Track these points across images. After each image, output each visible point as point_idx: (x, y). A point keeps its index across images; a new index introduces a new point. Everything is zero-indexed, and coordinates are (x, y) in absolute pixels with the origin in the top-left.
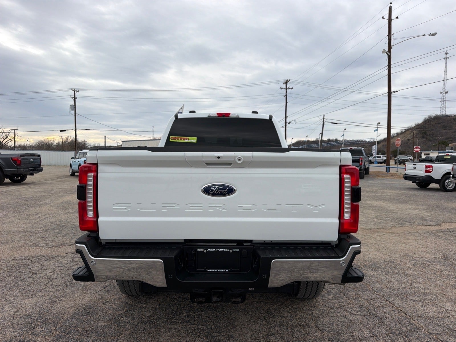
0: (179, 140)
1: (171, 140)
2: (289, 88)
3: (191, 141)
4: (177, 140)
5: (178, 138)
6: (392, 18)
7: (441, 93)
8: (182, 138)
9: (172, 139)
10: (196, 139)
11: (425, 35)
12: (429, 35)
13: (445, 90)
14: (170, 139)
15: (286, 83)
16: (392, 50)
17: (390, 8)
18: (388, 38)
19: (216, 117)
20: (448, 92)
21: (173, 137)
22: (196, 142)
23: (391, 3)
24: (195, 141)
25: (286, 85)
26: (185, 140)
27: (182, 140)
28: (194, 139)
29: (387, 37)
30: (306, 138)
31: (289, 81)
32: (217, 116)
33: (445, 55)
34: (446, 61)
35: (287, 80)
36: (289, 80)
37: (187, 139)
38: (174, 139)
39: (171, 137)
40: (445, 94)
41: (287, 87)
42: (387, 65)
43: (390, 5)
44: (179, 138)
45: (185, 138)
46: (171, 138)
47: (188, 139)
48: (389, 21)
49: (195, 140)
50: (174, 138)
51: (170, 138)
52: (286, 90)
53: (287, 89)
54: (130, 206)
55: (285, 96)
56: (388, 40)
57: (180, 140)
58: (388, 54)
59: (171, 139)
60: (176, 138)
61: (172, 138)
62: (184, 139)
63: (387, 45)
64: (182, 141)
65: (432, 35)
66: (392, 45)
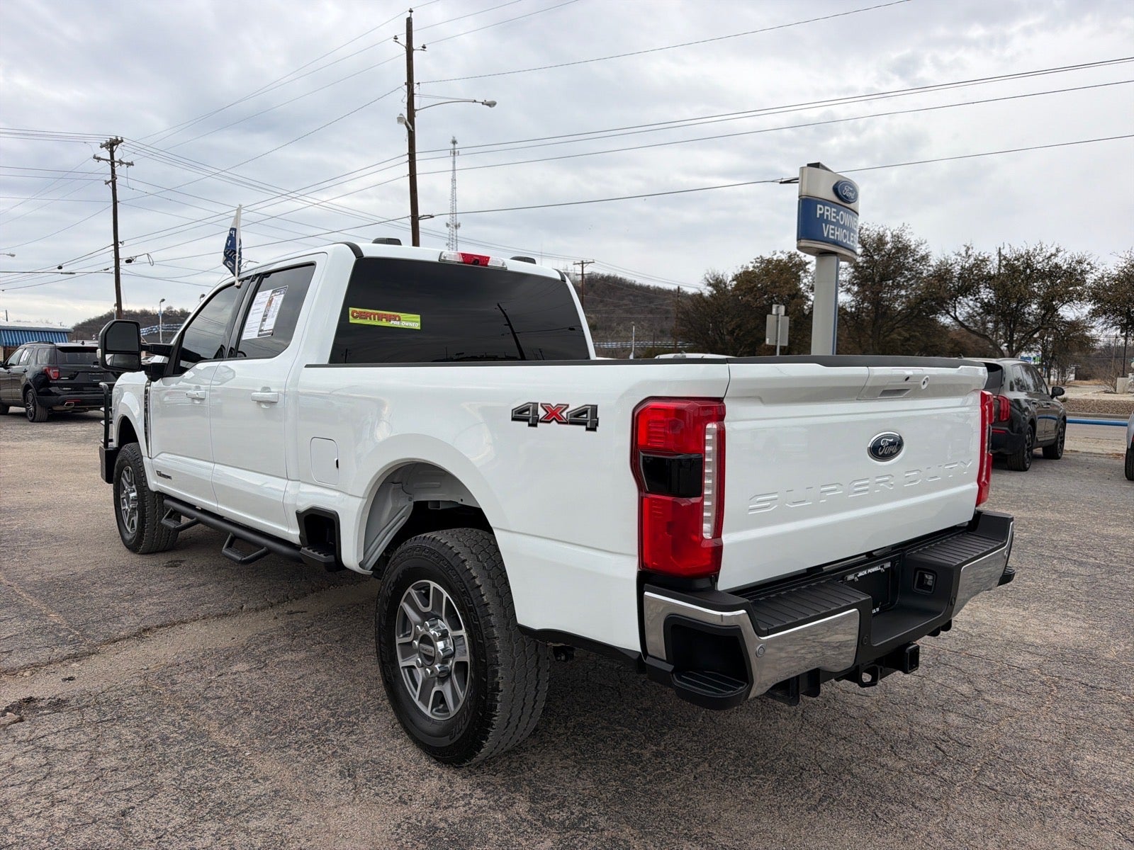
0: (374, 319)
1: (352, 320)
2: (121, 163)
3: (407, 324)
4: (371, 319)
5: (372, 314)
6: (414, 47)
7: (448, 225)
8: (382, 315)
9: (355, 318)
10: (419, 320)
11: (475, 101)
12: (483, 103)
13: (455, 222)
14: (351, 317)
15: (112, 145)
16: (415, 119)
17: (409, 21)
18: (406, 90)
19: (458, 262)
20: (459, 226)
21: (358, 310)
22: (419, 328)
23: (411, 11)
24: (417, 326)
25: (112, 153)
26: (392, 322)
27: (384, 320)
28: (413, 320)
29: (406, 87)
30: (160, 305)
31: (122, 141)
32: (461, 260)
33: (452, 145)
34: (454, 159)
35: (114, 138)
36: (119, 139)
37: (397, 319)
38: (361, 316)
39: (351, 309)
40: (454, 229)
41: (116, 159)
42: (408, 151)
43: (408, 15)
44: (375, 315)
45: (390, 315)
46: (353, 312)
47: (399, 320)
48: (407, 52)
49: (417, 322)
50: (361, 312)
51: (350, 312)
52: (113, 164)
53: (116, 164)
54: (776, 499)
55: (111, 184)
56: (406, 94)
57: (378, 320)
58: (408, 127)
59: (353, 316)
60: (368, 313)
61: (355, 314)
62: (389, 319)
63: (406, 105)
64: (384, 323)
65: (487, 105)
66: (415, 108)
